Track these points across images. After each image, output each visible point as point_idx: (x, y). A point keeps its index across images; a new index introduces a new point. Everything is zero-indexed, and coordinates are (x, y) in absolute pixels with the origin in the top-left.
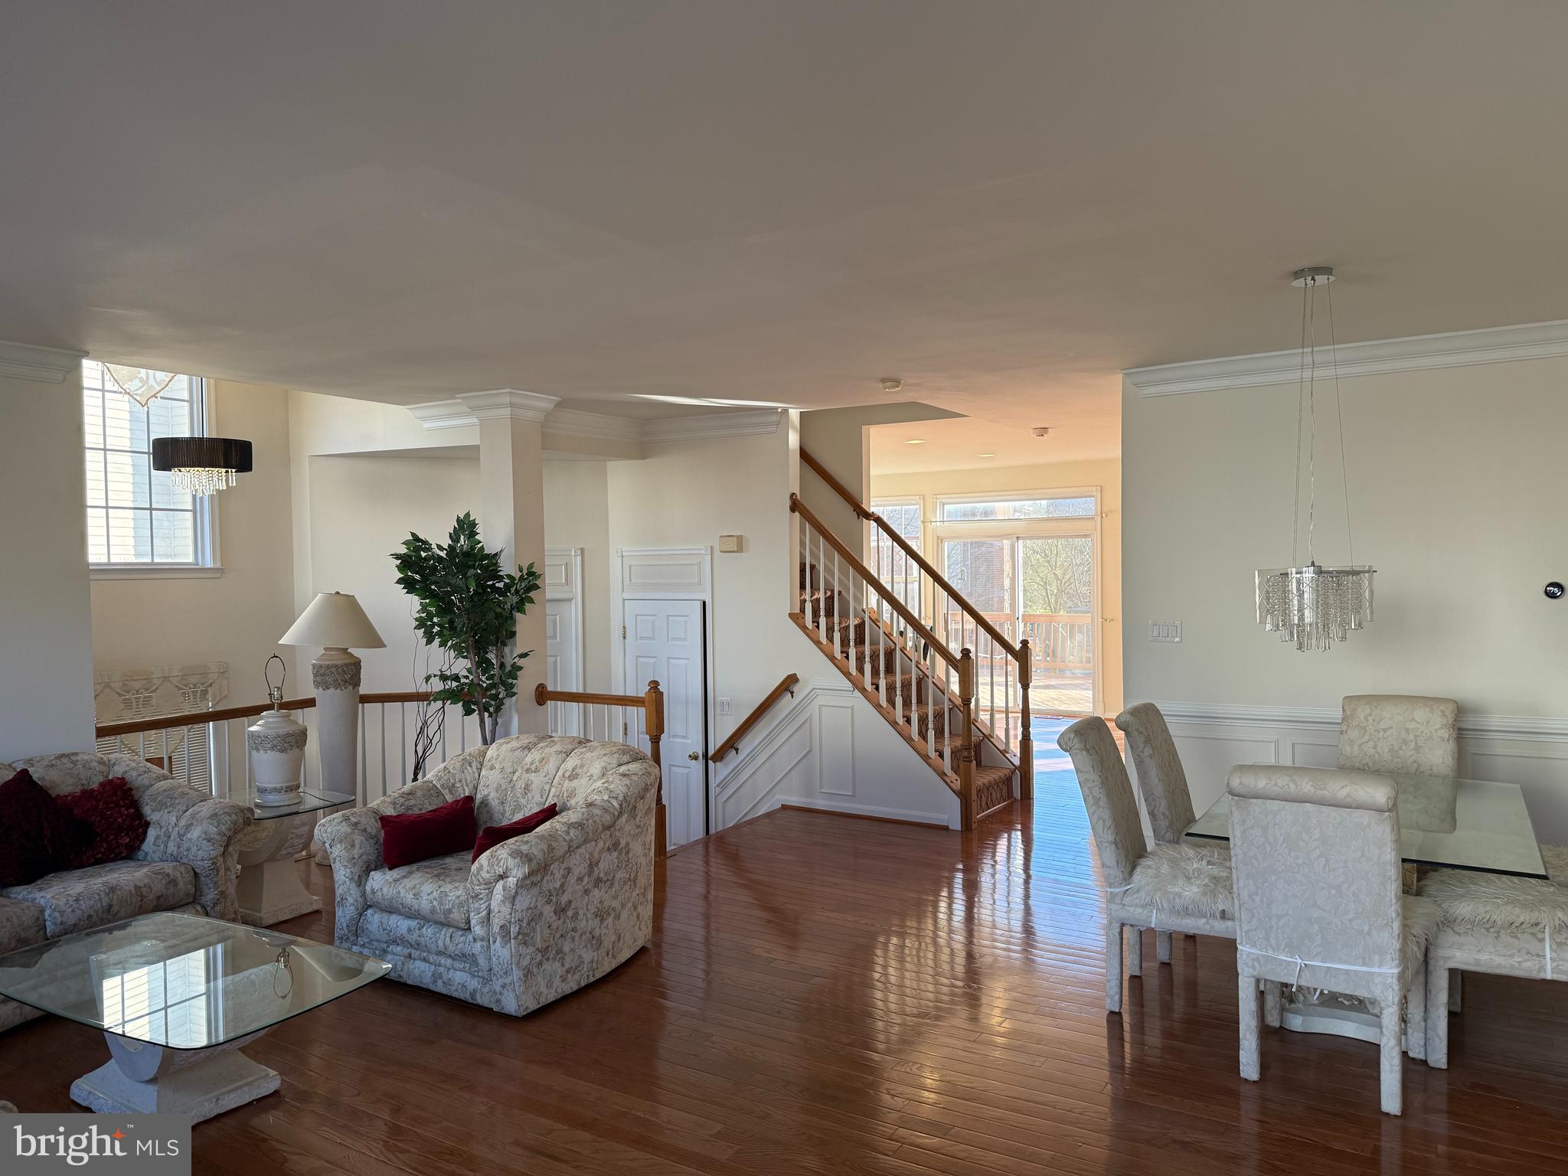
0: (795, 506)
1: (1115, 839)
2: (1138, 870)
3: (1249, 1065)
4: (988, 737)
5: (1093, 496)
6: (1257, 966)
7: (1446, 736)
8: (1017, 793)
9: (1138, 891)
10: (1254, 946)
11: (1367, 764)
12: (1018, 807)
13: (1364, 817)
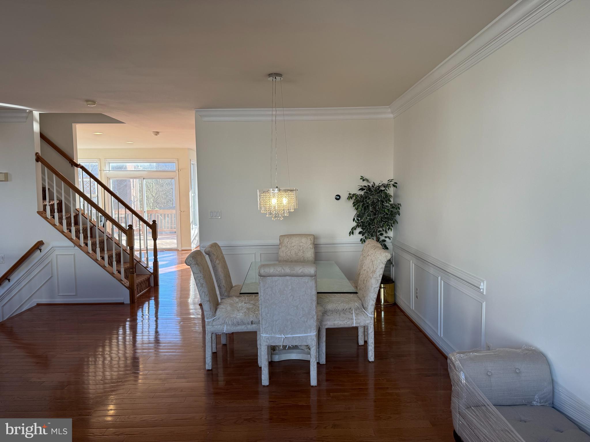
0: (38, 159)
1: (209, 299)
2: (218, 310)
3: (265, 380)
4: (139, 262)
5: (175, 163)
6: (268, 341)
7: (312, 247)
8: (152, 284)
9: (219, 319)
10: (267, 333)
11: (288, 259)
12: (153, 290)
13: (306, 279)
